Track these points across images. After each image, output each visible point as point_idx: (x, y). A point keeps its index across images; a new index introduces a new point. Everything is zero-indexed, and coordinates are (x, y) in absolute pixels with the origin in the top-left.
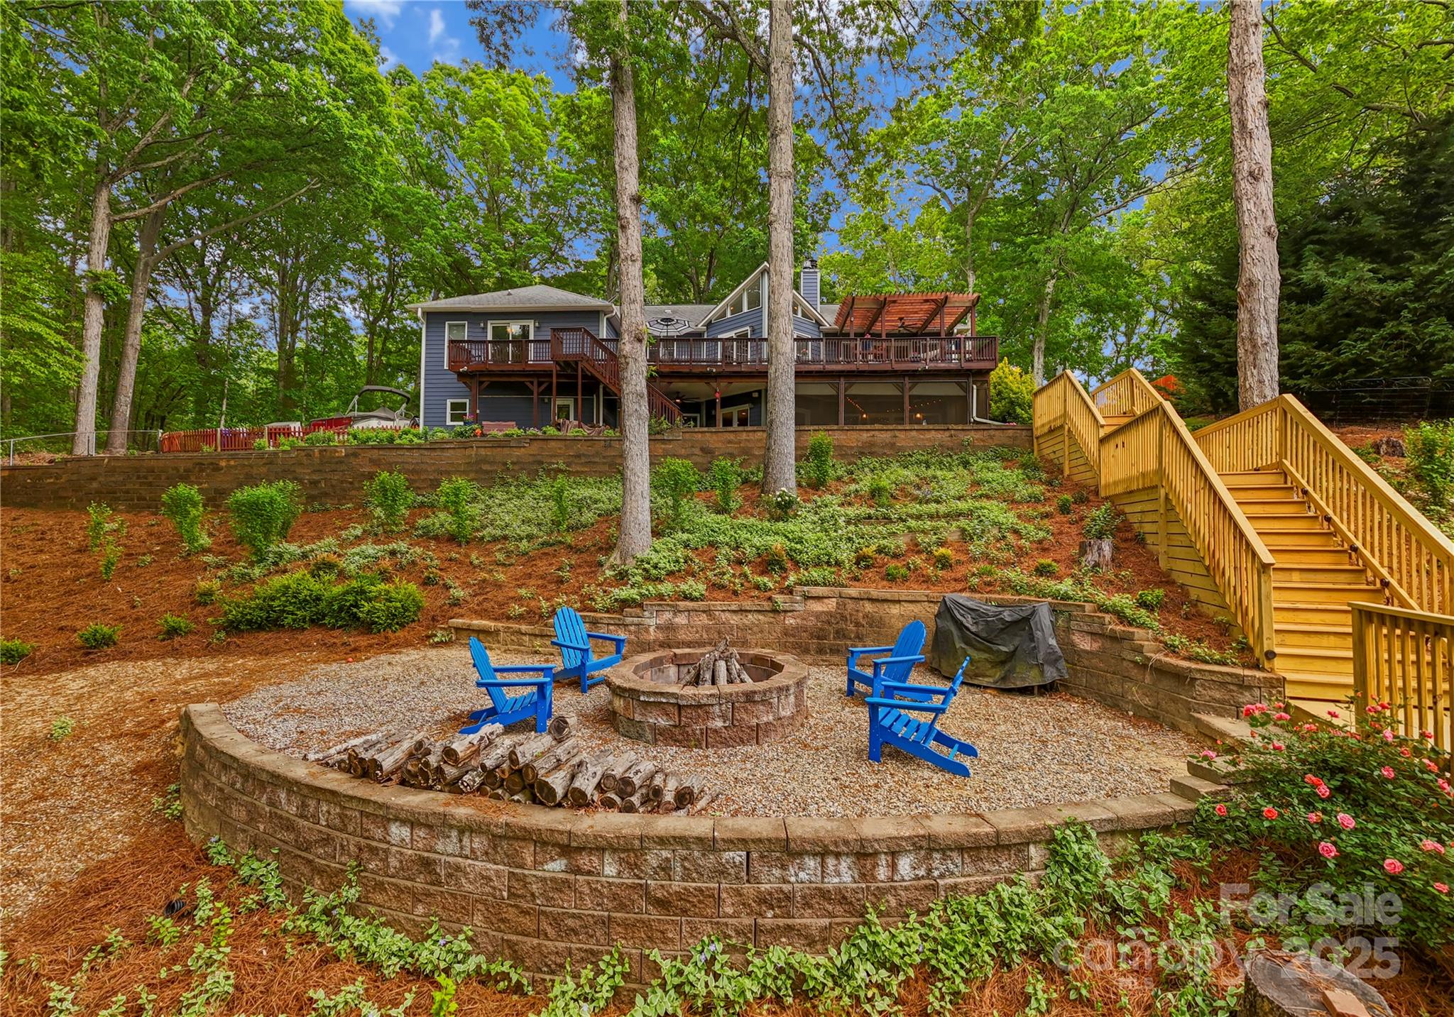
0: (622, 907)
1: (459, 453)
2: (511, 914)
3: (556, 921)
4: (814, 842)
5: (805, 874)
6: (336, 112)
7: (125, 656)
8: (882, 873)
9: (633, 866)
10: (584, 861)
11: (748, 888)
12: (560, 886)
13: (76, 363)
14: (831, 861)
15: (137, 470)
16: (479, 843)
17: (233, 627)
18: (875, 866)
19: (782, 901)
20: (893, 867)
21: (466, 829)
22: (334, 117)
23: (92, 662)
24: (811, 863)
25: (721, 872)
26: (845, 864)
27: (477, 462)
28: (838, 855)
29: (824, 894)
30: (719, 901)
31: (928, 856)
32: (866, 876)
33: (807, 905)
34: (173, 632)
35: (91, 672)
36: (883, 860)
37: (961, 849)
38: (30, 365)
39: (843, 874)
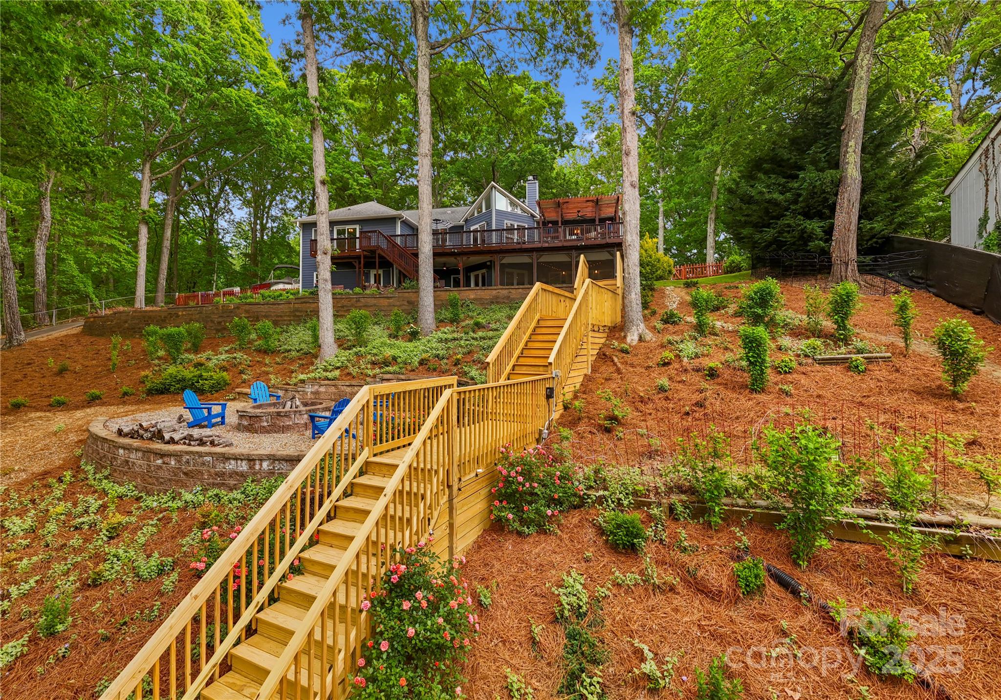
0: (175, 475)
1: (286, 306)
2: (147, 477)
3: (157, 479)
4: (233, 455)
5: (231, 466)
6: (258, 111)
7: (103, 404)
8: (257, 467)
9: (179, 462)
10: (166, 459)
11: (212, 470)
12: (159, 468)
13: (134, 260)
14: (239, 462)
15: (144, 317)
16: (140, 454)
17: (150, 392)
18: (254, 464)
19: (222, 475)
20: (261, 465)
21: (137, 450)
22: (257, 114)
23: (89, 407)
24: (233, 462)
25: (203, 464)
26: (244, 463)
27: (294, 311)
28: (242, 460)
29: (237, 473)
30: (202, 474)
31: (273, 462)
32: (251, 467)
33: (231, 477)
34: (125, 394)
35: (88, 410)
36: (257, 462)
37: (287, 461)
38: (111, 262)
39: (244, 466)
